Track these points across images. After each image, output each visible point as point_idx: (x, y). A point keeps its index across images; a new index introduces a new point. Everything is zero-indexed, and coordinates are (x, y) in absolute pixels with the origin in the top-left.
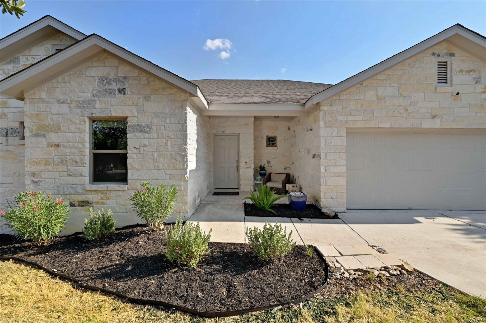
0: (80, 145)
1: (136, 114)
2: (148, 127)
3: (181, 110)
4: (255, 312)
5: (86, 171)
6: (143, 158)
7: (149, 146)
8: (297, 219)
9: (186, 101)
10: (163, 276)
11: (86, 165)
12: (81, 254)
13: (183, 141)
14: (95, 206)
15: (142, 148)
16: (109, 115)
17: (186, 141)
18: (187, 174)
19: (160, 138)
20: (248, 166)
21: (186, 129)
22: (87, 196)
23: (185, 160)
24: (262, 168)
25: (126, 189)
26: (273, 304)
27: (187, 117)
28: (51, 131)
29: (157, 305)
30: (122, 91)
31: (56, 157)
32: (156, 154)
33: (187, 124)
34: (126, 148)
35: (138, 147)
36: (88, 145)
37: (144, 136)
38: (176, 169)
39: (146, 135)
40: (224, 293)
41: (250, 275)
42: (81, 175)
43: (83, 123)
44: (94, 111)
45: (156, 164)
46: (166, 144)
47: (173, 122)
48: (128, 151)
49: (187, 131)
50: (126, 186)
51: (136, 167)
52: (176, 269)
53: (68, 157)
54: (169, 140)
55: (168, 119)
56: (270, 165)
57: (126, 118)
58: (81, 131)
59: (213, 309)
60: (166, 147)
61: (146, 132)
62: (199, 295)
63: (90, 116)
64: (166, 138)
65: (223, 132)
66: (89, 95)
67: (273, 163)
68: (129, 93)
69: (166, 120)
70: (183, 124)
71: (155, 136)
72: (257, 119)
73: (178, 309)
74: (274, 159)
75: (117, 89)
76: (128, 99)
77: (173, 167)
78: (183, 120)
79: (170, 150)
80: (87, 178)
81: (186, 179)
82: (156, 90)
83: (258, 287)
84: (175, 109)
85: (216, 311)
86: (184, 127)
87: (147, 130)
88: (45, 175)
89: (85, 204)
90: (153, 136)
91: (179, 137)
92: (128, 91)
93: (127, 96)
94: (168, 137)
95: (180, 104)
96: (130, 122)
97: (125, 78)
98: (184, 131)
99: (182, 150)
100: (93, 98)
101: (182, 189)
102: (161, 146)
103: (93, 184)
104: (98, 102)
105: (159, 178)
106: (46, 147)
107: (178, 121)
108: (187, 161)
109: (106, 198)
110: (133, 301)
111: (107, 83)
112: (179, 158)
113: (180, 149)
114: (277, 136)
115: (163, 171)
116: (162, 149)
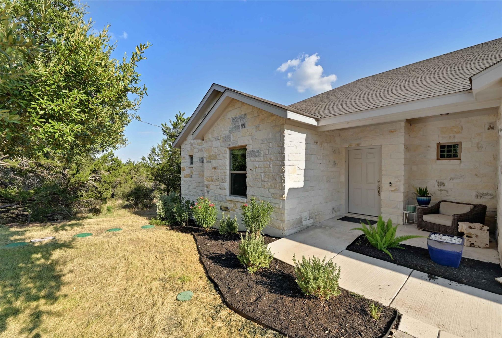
0: (224, 168)
1: (251, 142)
2: (258, 152)
3: (280, 133)
4: (256, 324)
5: (227, 186)
6: (255, 178)
7: (259, 168)
8: (426, 275)
9: (284, 124)
10: (232, 271)
11: (227, 182)
12: (213, 242)
13: (282, 162)
14: (231, 211)
15: (254, 169)
16: (237, 145)
17: (284, 163)
18: (284, 194)
19: (265, 161)
20: (393, 189)
21: (284, 150)
22: (227, 204)
23: (283, 180)
24: (423, 193)
25: (245, 202)
26: (274, 328)
27: (284, 140)
28: (213, 159)
29: (216, 286)
30: (243, 125)
31: (215, 176)
32: (263, 175)
33: (285, 147)
34: (245, 170)
35: (252, 169)
36: (228, 168)
37: (255, 159)
38: (276, 189)
39: (257, 158)
40: (251, 300)
41: (282, 298)
42: (225, 189)
43: (225, 152)
44: (230, 143)
45: (263, 183)
46: (269, 165)
47: (274, 146)
48: (247, 172)
49: (284, 153)
50: (245, 199)
51: (251, 185)
52: (241, 270)
53: (219, 176)
54: (271, 162)
55: (271, 144)
56: (442, 188)
57: (246, 146)
58: (225, 158)
59: (235, 304)
60: (269, 168)
61: (257, 156)
62: (237, 292)
63: (228, 147)
64: (270, 160)
65: (358, 145)
66: (228, 132)
67: (449, 185)
68: (247, 126)
69: (269, 144)
70: (281, 147)
71: (262, 159)
72: (411, 122)
73: (221, 293)
74: (451, 179)
75: (241, 124)
76: (247, 131)
77: (274, 187)
78: (282, 143)
79: (272, 171)
80: (228, 192)
81: (284, 199)
82: (263, 119)
83: (277, 310)
84: (276, 134)
85: (235, 307)
86: (282, 150)
87: (257, 154)
88: (211, 187)
89: (226, 209)
90: (261, 159)
91: (279, 159)
92: (246, 125)
93: (246, 128)
94: (271, 159)
95: (280, 128)
96: (249, 149)
97: (245, 115)
98: (282, 153)
99: (281, 171)
100: (230, 134)
101: (281, 207)
102: (266, 168)
103: (230, 196)
104: (232, 137)
105: (265, 196)
106: (211, 169)
107: (278, 145)
108: (284, 182)
109: (235, 207)
110: (209, 278)
111: (236, 121)
112: (278, 179)
113: (279, 170)
114: (461, 142)
115: (268, 189)
116: (266, 170)
